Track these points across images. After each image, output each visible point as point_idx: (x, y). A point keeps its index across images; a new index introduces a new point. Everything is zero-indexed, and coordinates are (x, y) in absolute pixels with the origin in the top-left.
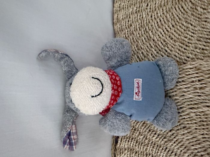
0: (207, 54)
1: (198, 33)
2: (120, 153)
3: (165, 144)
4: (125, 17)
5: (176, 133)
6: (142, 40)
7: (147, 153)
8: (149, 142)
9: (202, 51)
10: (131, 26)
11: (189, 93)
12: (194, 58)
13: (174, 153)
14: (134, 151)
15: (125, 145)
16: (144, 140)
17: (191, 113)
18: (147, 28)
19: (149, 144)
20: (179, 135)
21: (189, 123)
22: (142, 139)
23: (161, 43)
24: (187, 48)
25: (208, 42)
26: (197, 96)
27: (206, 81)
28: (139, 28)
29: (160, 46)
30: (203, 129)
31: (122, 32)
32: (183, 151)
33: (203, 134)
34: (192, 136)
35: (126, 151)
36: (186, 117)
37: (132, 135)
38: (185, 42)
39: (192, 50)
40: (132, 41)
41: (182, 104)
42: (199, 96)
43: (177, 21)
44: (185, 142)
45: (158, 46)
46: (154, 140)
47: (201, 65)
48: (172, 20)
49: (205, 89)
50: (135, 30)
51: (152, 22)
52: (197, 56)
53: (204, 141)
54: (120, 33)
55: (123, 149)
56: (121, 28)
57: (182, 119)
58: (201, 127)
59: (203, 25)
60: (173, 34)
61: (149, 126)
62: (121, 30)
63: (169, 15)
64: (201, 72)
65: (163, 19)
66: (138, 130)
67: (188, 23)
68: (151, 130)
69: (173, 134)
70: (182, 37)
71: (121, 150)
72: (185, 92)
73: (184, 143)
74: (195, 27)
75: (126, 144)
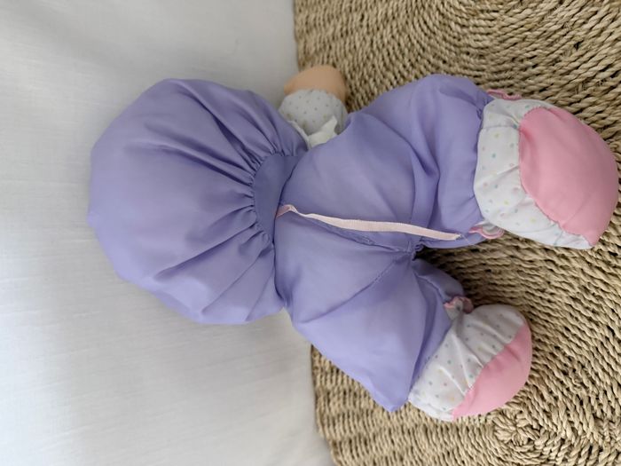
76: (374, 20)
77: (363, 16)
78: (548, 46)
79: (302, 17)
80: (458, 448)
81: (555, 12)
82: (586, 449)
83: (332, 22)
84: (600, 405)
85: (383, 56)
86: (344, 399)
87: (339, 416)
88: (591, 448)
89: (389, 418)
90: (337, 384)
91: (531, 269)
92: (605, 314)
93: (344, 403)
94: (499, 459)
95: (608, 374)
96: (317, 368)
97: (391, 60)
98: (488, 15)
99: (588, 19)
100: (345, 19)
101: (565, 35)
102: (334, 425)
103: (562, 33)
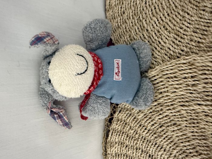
0: (203, 47)
1: (195, 24)
2: (111, 147)
3: (154, 139)
4: (118, 3)
5: (166, 129)
6: (135, 30)
7: (137, 147)
8: (140, 136)
9: (198, 44)
10: (124, 13)
11: (181, 89)
12: (188, 52)
13: (163, 149)
14: (124, 144)
15: (115, 139)
16: (134, 135)
17: (182, 110)
18: (141, 17)
19: (139, 138)
20: (169, 131)
21: (179, 120)
22: (132, 133)
23: (155, 33)
24: (182, 40)
25: (205, 35)
26: (188, 93)
27: (200, 78)
28: (132, 15)
29: (153, 38)
30: (194, 127)
31: (114, 20)
32: (172, 147)
33: (192, 132)
34: (181, 134)
35: (117, 145)
36: (176, 114)
37: (123, 129)
38: (180, 33)
39: (187, 43)
40: (125, 31)
41: (173, 100)
42: (191, 93)
43: (173, 10)
44: (175, 139)
45: (151, 37)
46: (144, 135)
47: (195, 60)
48: (168, 8)
49: (198, 86)
50: (128, 19)
51: (146, 10)
52: (192, 49)
53: (193, 139)
54: (112, 21)
55: (113, 142)
56: (113, 16)
57: (173, 116)
58: (191, 125)
59: (201, 14)
60: (167, 24)
61: (140, 121)
62: (113, 18)
63: (165, 2)
64: (195, 68)
65: (158, 6)
66: (129, 125)
67: (185, 12)
68: (142, 125)
69: (163, 130)
70: (177, 28)
71: (111, 143)
72: (176, 89)
73: (173, 140)
74: (192, 16)
75: (117, 138)
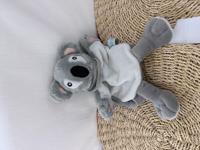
76: (120, 4)
77: (117, 3)
78: (177, 13)
79: (97, 3)
80: (144, 143)
81: (180, 2)
82: (186, 144)
83: (106, 5)
84: (191, 130)
85: (123, 16)
86: (107, 127)
87: (105, 133)
88: (188, 144)
89: (122, 133)
90: (105, 122)
91: (169, 85)
92: (193, 101)
93: (107, 128)
94: (157, 147)
95: (194, 120)
96: (99, 117)
97: (125, 17)
98: (158, 3)
99: (191, 5)
100: (111, 4)
101: (183, 10)
102: (104, 135)
103: (181, 9)
